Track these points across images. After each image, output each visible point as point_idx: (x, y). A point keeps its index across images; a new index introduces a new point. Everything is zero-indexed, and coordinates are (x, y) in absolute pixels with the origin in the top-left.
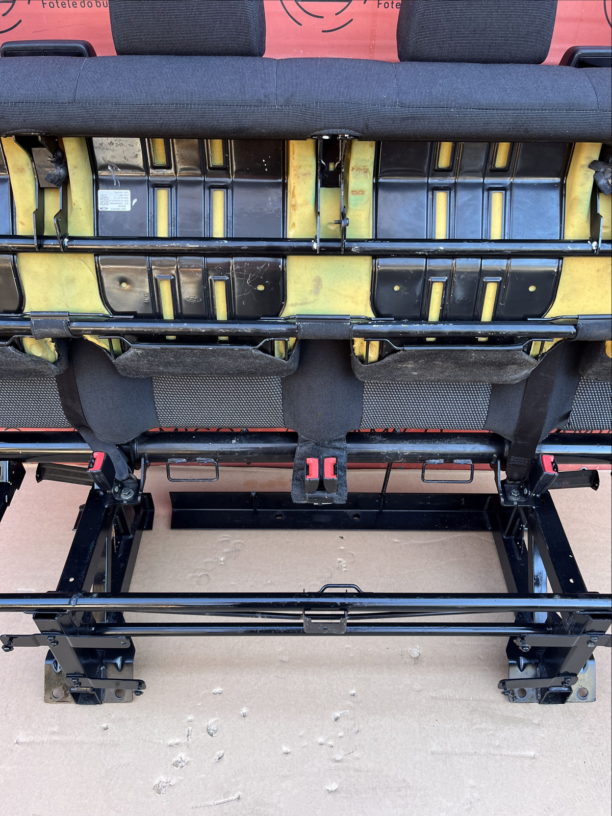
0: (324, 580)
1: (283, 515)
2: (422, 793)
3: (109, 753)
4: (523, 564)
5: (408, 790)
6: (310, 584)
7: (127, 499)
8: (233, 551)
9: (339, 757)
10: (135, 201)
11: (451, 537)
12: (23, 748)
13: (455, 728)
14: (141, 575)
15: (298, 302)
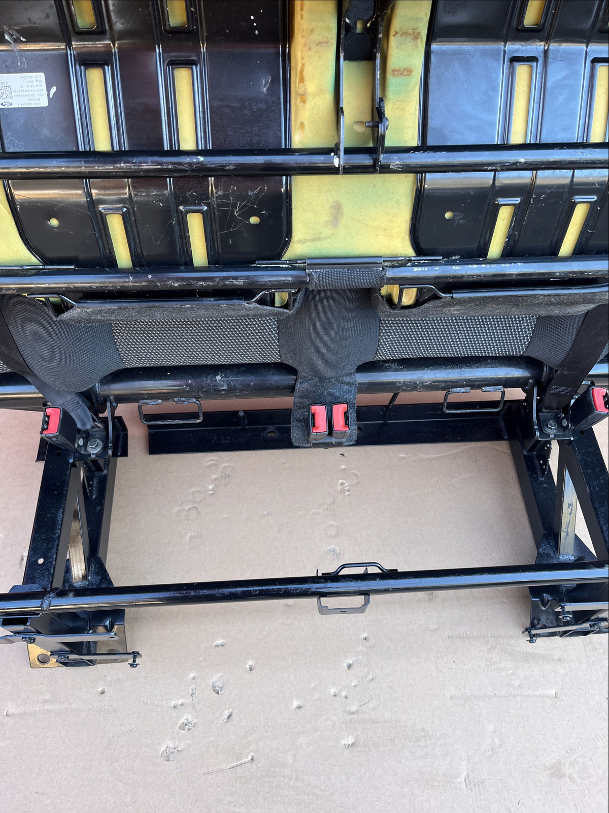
0: (326, 507)
1: (276, 432)
2: (442, 741)
3: (109, 720)
4: (546, 485)
5: (428, 739)
6: (311, 513)
7: (95, 452)
8: (222, 477)
9: (354, 708)
10: (54, 90)
11: (463, 448)
12: (14, 721)
13: (473, 669)
14: (121, 512)
15: (308, 238)
